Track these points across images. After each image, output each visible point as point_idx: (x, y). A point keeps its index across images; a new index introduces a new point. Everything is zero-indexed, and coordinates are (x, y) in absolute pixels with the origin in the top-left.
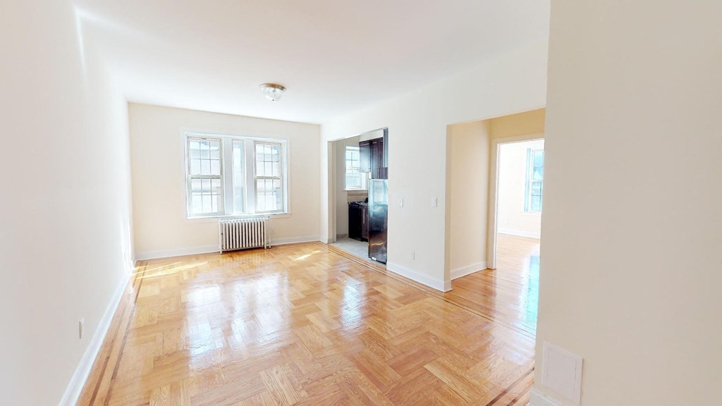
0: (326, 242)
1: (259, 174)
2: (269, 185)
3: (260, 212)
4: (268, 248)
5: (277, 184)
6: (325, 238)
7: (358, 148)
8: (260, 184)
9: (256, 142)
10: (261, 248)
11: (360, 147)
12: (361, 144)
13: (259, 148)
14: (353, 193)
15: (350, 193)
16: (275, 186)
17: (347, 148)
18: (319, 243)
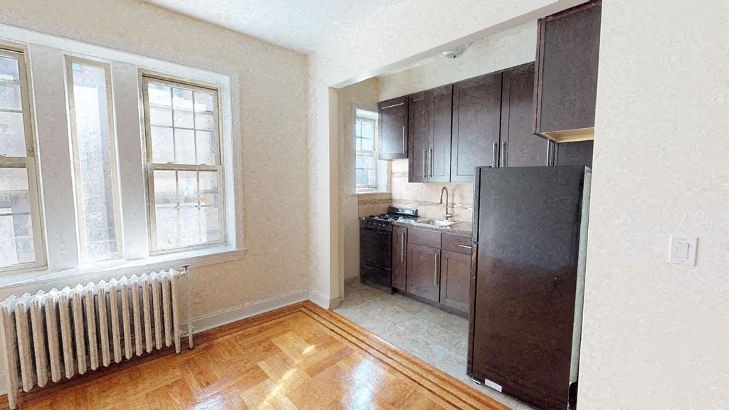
0: (326, 307)
1: (157, 158)
2: (189, 185)
3: (163, 252)
4: (184, 341)
5: (207, 181)
6: (323, 295)
7: (376, 115)
8: (163, 183)
9: (147, 77)
10: (163, 353)
11: (381, 111)
12: (383, 107)
13: (158, 94)
14: (367, 198)
15: (363, 200)
16: (202, 188)
17: (360, 112)
18: (307, 308)
